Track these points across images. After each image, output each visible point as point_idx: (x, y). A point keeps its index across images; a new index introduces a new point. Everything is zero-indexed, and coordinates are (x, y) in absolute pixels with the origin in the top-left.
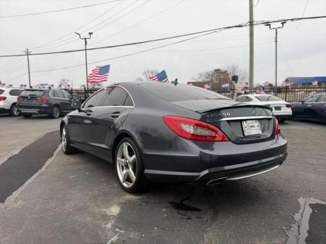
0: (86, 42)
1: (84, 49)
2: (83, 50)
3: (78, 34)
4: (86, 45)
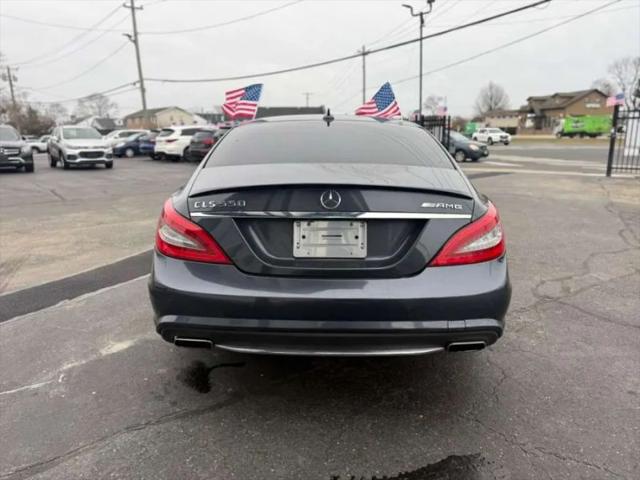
0: (422, 21)
1: (418, 37)
2: (417, 40)
3: (408, 7)
4: (421, 27)
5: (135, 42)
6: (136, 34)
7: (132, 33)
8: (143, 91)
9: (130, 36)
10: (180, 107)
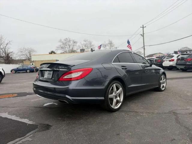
5: (143, 36)
6: (143, 34)
7: (142, 34)
8: (144, 49)
9: (141, 35)
10: (161, 53)
